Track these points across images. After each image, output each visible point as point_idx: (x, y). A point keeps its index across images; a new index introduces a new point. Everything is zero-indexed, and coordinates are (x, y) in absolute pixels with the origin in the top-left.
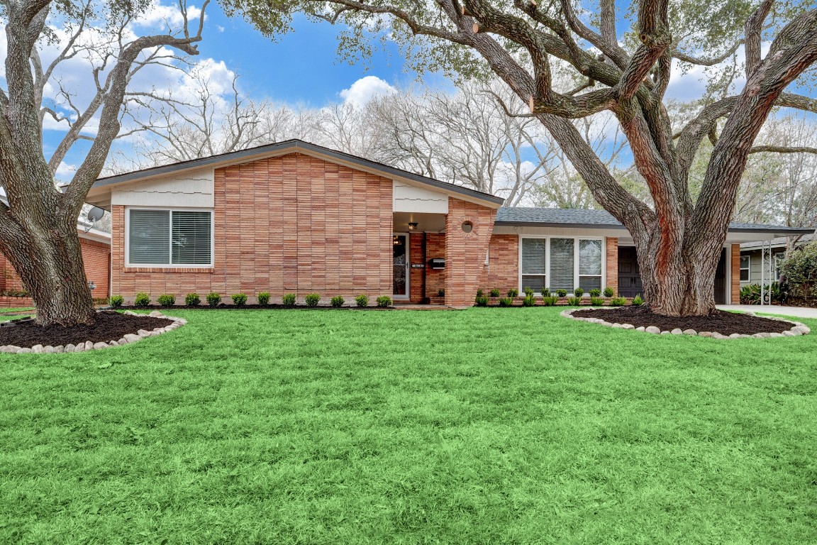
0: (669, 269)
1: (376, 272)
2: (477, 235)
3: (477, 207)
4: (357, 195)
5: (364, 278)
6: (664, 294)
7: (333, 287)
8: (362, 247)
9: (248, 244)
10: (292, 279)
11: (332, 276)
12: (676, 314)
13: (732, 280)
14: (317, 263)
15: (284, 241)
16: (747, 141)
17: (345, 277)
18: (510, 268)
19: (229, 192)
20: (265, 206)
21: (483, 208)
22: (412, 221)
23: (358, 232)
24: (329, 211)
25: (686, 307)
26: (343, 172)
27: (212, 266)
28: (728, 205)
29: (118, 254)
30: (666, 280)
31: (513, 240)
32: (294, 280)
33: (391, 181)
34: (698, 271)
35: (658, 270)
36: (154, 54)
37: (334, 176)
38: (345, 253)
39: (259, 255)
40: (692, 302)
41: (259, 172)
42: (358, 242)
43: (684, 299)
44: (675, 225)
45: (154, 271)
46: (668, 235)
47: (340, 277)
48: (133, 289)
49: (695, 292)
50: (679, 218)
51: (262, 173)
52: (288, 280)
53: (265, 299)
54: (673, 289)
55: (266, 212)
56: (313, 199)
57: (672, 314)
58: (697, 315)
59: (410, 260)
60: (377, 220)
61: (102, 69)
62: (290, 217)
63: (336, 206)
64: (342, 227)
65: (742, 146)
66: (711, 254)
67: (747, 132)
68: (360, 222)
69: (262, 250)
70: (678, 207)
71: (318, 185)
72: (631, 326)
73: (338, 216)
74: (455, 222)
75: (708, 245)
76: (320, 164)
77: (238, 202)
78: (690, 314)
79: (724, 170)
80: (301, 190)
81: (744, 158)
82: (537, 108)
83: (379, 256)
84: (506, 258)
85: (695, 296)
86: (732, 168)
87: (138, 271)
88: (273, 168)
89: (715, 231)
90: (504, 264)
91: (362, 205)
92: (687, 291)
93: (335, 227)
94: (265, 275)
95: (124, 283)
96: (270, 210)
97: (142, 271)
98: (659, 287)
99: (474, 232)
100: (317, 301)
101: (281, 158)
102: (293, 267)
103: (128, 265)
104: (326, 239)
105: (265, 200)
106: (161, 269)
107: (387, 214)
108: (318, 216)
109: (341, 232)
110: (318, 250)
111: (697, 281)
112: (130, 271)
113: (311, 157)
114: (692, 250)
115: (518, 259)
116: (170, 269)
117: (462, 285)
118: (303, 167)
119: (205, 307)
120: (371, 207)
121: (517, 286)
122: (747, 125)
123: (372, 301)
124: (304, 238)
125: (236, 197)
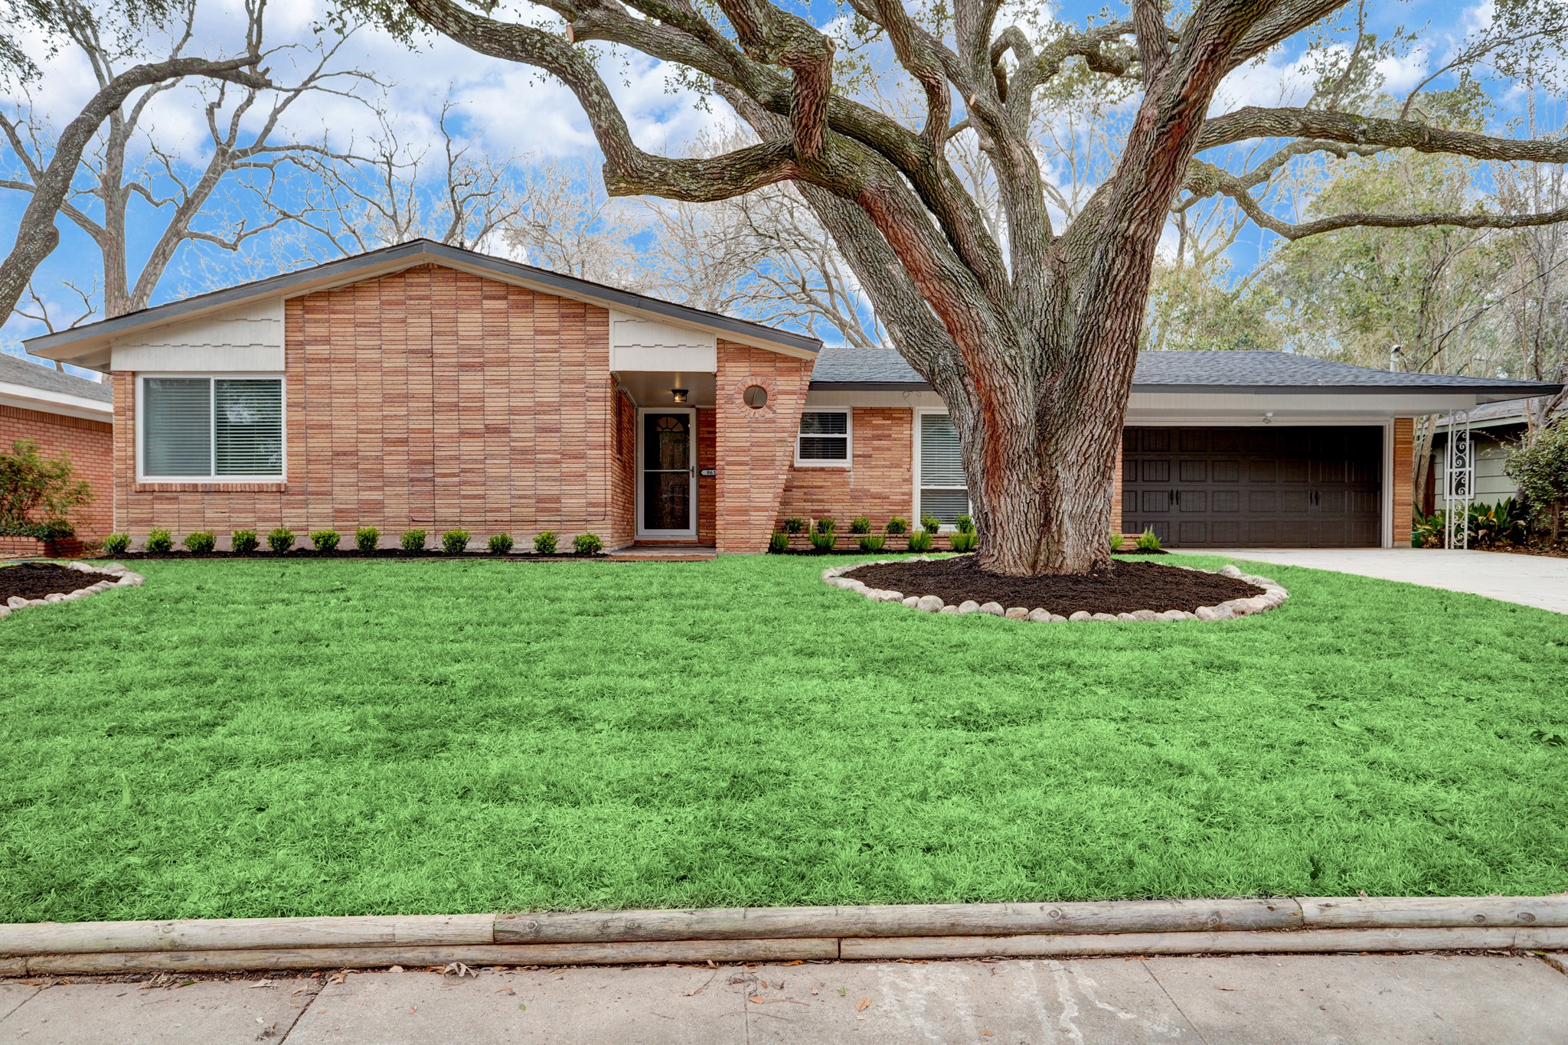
0: (1006, 482)
1: (577, 488)
2: (774, 412)
3: (774, 357)
4: (545, 342)
5: (557, 500)
6: (1000, 531)
7: (499, 516)
8: (551, 442)
9: (344, 437)
10: (424, 502)
11: (498, 496)
12: (1023, 570)
13: (1394, 495)
14: (471, 471)
15: (409, 431)
16: (1142, 221)
17: (520, 497)
18: (896, 474)
19: (309, 343)
20: (377, 366)
21: (786, 359)
22: (677, 386)
23: (545, 413)
24: (491, 372)
25: (1042, 558)
26: (515, 297)
27: (282, 479)
28: (1118, 353)
29: (124, 460)
30: (1002, 502)
31: (901, 419)
32: (428, 504)
33: (605, 312)
34: (1070, 485)
35: (987, 483)
36: (318, 71)
37: (501, 305)
38: (523, 452)
39: (366, 458)
40: (1054, 549)
41: (365, 303)
42: (545, 430)
43: (1039, 541)
44: (1004, 394)
45: (185, 489)
46: (993, 414)
47: (513, 497)
48: (149, 522)
49: (1060, 527)
50: (1010, 380)
51: (368, 304)
52: (418, 503)
53: (368, 540)
54: (1016, 520)
55: (376, 377)
56: (462, 350)
57: (1014, 570)
58: (1063, 573)
59: (699, 459)
60: (579, 388)
61: (219, 105)
62: (420, 385)
63: (506, 363)
64: (516, 402)
65: (1135, 232)
66: (1092, 450)
67: (1141, 201)
68: (548, 393)
69: (370, 447)
70: (1007, 359)
71: (470, 323)
72: (897, 594)
73: (507, 382)
74: (730, 390)
75: (1086, 433)
76: (473, 284)
77: (327, 360)
78: (1050, 572)
79: (1106, 282)
80: (438, 333)
81: (1143, 256)
82: (613, 188)
83: (583, 457)
84: (887, 455)
85: (1060, 535)
86: (1119, 278)
87: (157, 489)
88: (388, 294)
89: (1096, 404)
90: (883, 467)
91: (552, 360)
92: (1043, 525)
93: (503, 403)
94: (376, 495)
95: (136, 513)
96: (384, 374)
97: (164, 489)
98: (990, 516)
99: (769, 408)
100: (464, 543)
101: (401, 275)
102: (426, 480)
103: (142, 478)
104: (486, 426)
105: (375, 355)
106: (195, 486)
107: (599, 375)
108: (471, 383)
109: (512, 411)
110: (471, 448)
111: (1066, 506)
112: (144, 490)
113: (457, 272)
114: (1057, 444)
115: (911, 457)
116: (211, 485)
117: (744, 511)
118: (442, 290)
119: (264, 555)
120: (570, 364)
121: (909, 511)
122: (1140, 189)
123: (565, 543)
124: (447, 424)
125: (323, 350)
